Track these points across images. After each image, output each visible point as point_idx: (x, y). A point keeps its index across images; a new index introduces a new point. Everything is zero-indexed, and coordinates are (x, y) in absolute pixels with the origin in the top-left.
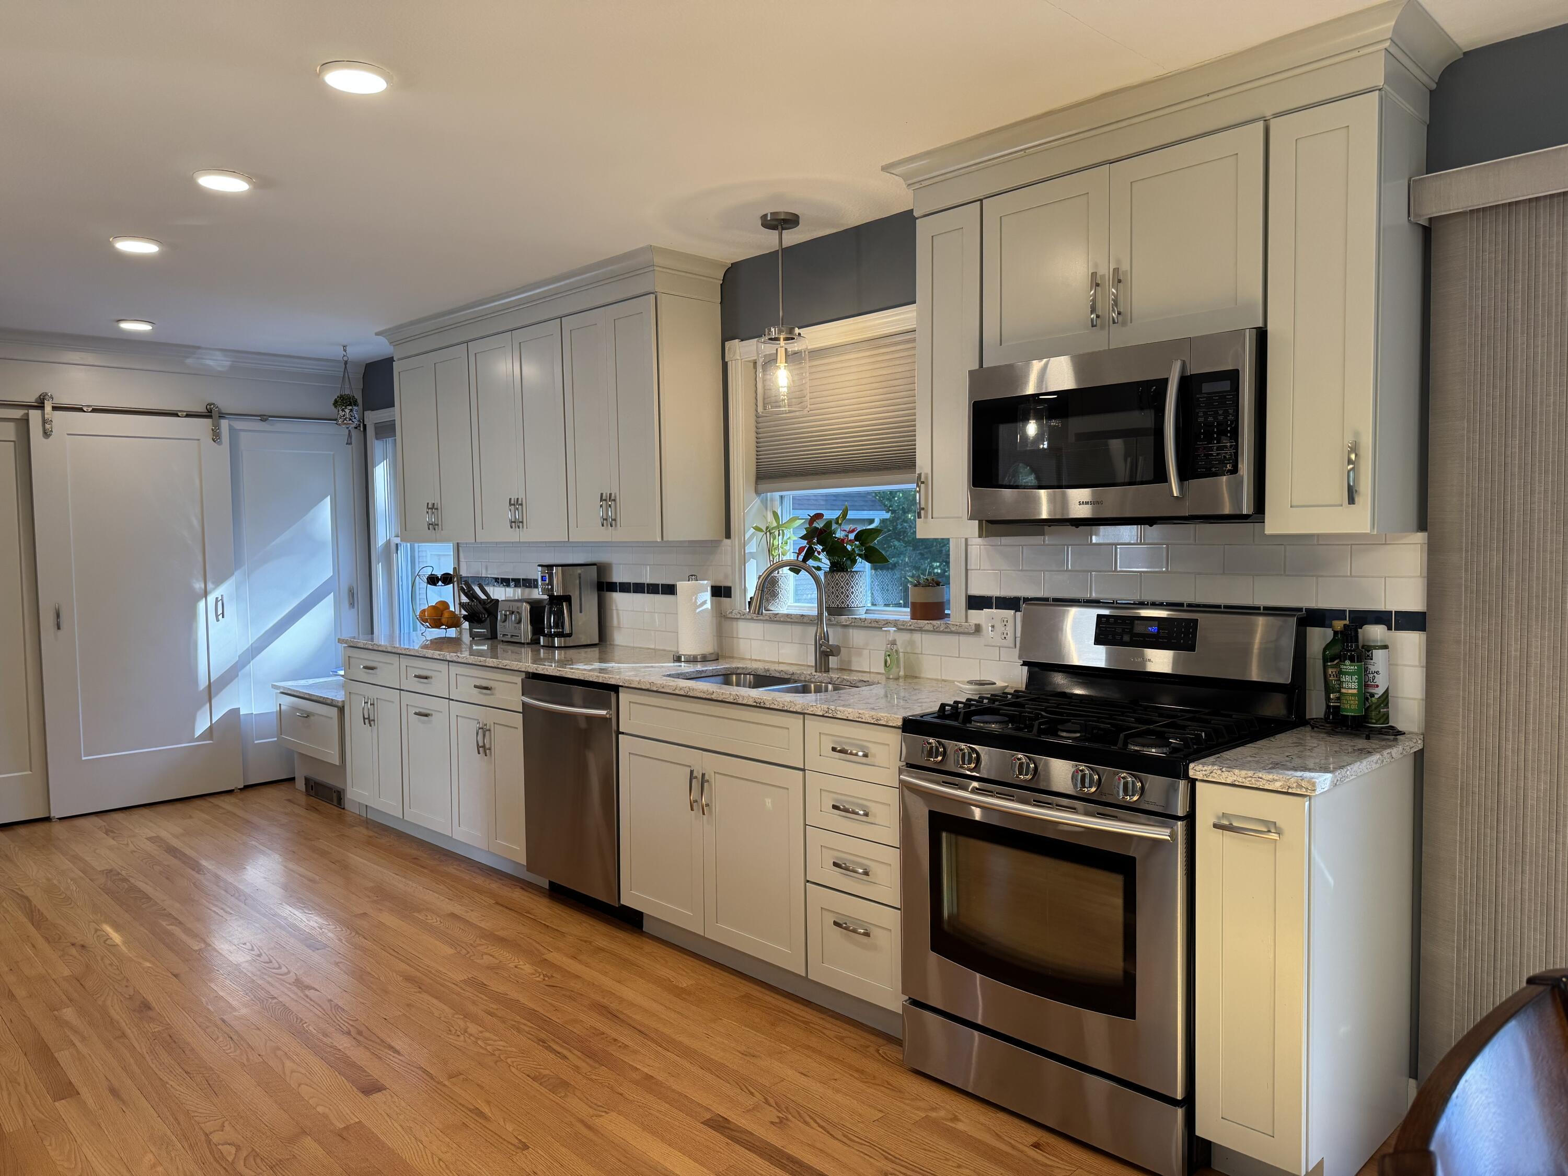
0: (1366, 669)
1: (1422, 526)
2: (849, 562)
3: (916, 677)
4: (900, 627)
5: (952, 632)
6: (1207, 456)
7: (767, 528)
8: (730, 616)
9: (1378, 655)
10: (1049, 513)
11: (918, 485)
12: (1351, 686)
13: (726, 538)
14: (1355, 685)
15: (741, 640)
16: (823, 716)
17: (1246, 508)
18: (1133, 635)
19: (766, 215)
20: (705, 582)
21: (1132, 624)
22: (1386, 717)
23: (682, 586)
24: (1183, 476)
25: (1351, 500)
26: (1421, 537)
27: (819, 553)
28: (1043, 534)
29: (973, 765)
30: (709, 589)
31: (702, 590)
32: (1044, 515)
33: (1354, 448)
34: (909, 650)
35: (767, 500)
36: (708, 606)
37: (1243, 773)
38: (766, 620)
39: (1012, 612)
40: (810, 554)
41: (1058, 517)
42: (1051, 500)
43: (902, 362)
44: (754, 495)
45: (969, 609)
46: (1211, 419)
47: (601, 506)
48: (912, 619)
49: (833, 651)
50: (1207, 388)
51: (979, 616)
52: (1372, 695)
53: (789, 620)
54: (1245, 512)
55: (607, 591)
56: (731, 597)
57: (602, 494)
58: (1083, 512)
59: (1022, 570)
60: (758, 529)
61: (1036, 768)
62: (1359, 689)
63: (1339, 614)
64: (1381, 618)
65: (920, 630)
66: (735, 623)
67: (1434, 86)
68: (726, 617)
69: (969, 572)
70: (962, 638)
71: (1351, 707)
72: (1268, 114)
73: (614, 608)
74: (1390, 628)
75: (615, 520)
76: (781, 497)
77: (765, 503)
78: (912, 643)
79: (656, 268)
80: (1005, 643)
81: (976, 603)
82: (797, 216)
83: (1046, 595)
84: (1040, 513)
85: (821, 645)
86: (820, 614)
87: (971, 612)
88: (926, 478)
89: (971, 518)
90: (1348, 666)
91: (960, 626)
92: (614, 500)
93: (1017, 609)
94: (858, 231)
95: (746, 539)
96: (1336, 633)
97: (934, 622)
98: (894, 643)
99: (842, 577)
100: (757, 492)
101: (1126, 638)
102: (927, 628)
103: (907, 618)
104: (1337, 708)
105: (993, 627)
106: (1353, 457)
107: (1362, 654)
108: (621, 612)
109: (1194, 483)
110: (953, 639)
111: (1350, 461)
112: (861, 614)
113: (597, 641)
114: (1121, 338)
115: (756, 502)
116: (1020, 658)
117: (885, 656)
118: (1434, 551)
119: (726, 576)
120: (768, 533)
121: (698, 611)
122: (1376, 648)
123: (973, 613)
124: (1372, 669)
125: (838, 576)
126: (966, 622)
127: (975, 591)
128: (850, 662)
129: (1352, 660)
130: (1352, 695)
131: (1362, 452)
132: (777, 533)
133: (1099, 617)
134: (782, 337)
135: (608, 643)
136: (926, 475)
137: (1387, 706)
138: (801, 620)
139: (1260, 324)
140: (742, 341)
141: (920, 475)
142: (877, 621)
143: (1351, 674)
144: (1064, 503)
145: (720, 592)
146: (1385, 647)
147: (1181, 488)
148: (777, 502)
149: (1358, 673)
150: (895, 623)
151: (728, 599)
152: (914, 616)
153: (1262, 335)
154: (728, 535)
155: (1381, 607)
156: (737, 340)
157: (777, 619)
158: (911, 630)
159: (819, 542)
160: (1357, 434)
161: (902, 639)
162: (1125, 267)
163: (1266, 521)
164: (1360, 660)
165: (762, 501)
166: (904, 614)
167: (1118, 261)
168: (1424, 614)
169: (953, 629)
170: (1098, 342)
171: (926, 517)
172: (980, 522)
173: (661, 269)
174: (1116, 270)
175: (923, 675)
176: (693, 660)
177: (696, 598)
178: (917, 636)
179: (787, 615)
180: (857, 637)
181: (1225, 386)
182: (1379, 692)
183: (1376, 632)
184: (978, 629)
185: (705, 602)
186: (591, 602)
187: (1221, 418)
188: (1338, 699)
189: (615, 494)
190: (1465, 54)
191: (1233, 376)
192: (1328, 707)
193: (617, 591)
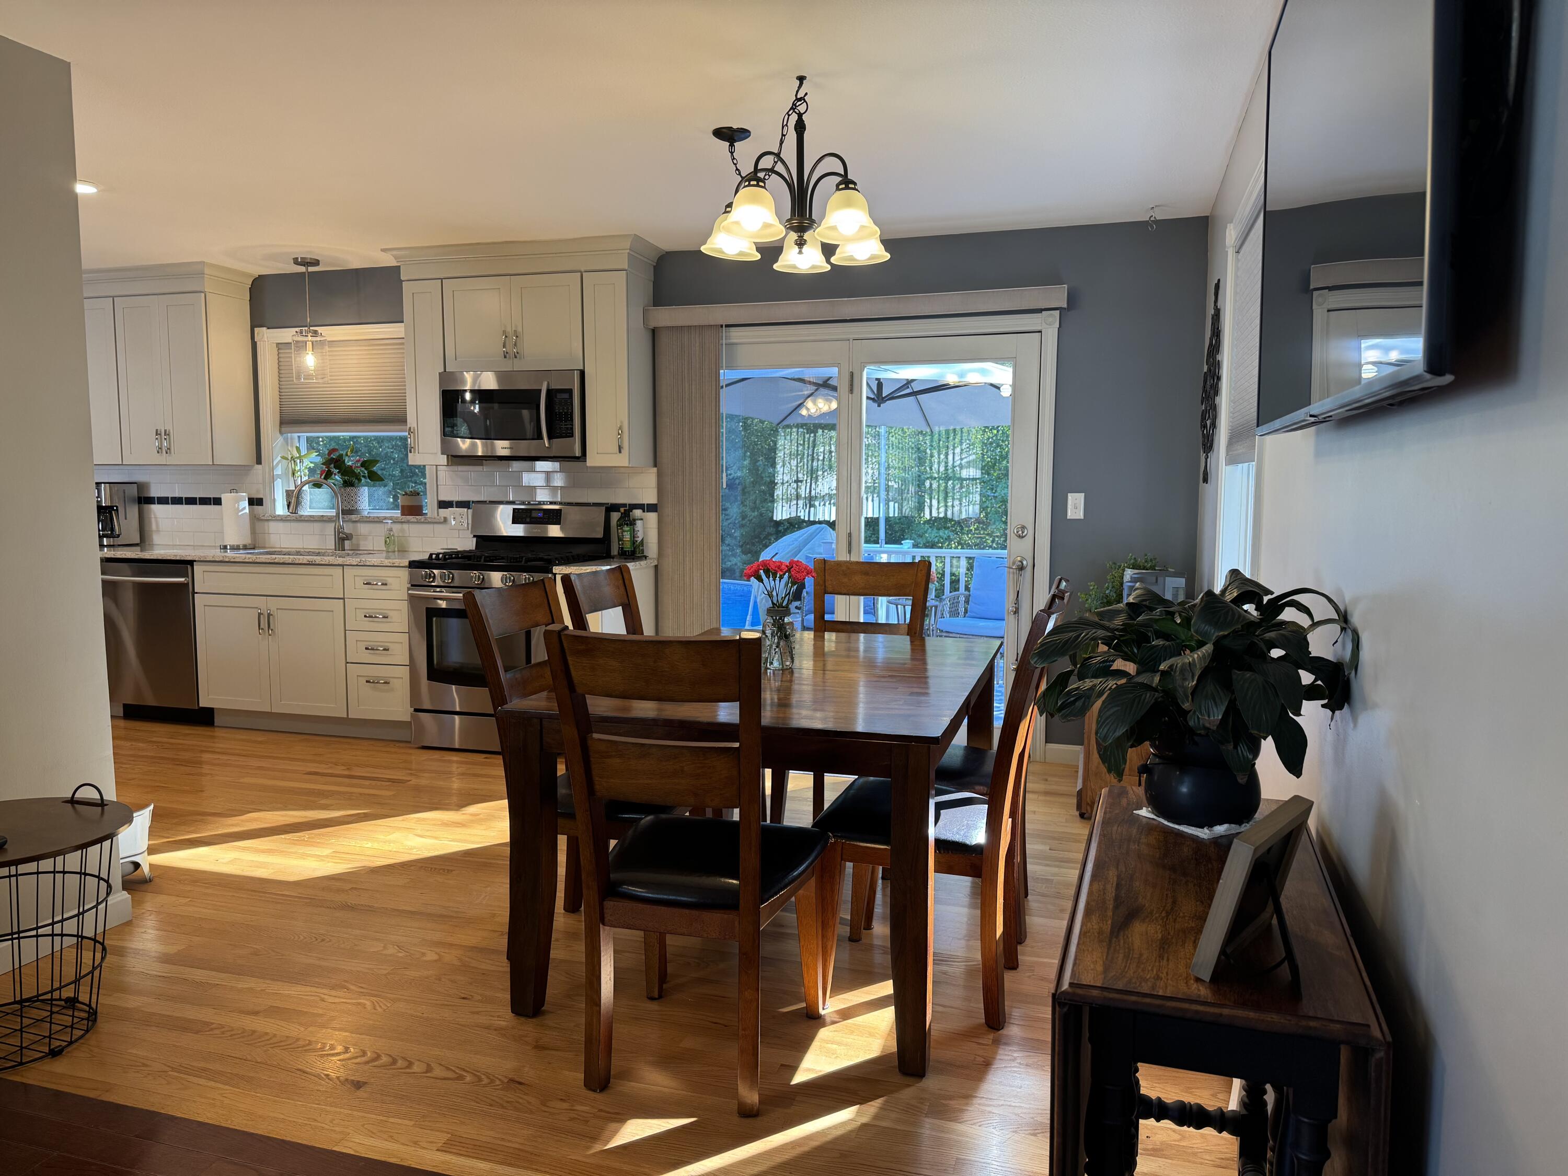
0: (634, 530)
1: (655, 466)
2: (357, 481)
3: (406, 551)
4: (395, 521)
5: (429, 523)
6: (560, 428)
7: (292, 458)
8: (263, 518)
9: (639, 523)
10: (483, 452)
11: (409, 434)
12: (627, 536)
13: (257, 464)
14: (629, 536)
15: (272, 535)
16: (357, 565)
17: (578, 453)
18: (531, 518)
19: (297, 258)
20: (244, 494)
21: (531, 512)
22: (643, 550)
23: (226, 498)
24: (550, 437)
25: (620, 452)
26: (655, 469)
27: (335, 474)
28: (482, 465)
29: (450, 581)
30: (247, 499)
31: (242, 499)
32: (480, 454)
33: (620, 428)
34: (400, 535)
35: (288, 438)
36: (247, 511)
37: (575, 568)
38: (294, 520)
39: (466, 510)
40: (328, 475)
41: (489, 454)
42: (484, 446)
43: (394, 356)
44: (278, 434)
45: (440, 508)
46: (561, 411)
47: (157, 439)
48: (402, 515)
49: (348, 537)
50: (560, 396)
51: (444, 512)
52: (637, 541)
53: (312, 519)
54: (577, 455)
55: (145, 503)
56: (262, 505)
57: (157, 430)
58: (506, 453)
59: (471, 486)
60: (283, 458)
61: (483, 578)
62: (631, 538)
63: (624, 505)
64: (641, 507)
65: (408, 522)
66: (266, 523)
67: (655, 264)
68: (259, 520)
69: (439, 486)
70: (436, 526)
71: (628, 547)
72: (583, 270)
73: (153, 516)
74: (644, 511)
75: (169, 449)
76: (299, 437)
77: (286, 440)
78: (403, 530)
79: (205, 276)
80: (461, 528)
81: (444, 505)
82: (318, 261)
83: (485, 500)
84: (477, 452)
85: (339, 533)
86: (338, 514)
87: (440, 510)
88: (414, 430)
89: (442, 453)
90: (626, 528)
91: (435, 518)
92: (168, 435)
93: (469, 508)
94: (357, 271)
95: (274, 464)
96: (622, 513)
97: (417, 517)
98: (391, 530)
99: (352, 490)
100: (281, 432)
101: (528, 520)
102: (412, 520)
103: (399, 515)
104: (622, 548)
105: (454, 518)
106: (620, 432)
107: (632, 523)
108: (160, 520)
109: (556, 441)
110: (431, 526)
111: (619, 434)
112: (365, 513)
113: (139, 542)
114: (518, 366)
115: (280, 440)
116: (471, 533)
117: (385, 538)
118: (660, 476)
119: (258, 491)
120: (293, 462)
121: (240, 514)
122: (637, 519)
123: (441, 510)
124: (636, 529)
125: (348, 489)
126: (438, 515)
127: (443, 498)
128: (358, 545)
129: (627, 524)
130: (628, 541)
131: (624, 431)
132: (298, 461)
133: (514, 509)
134: (309, 335)
135: (147, 543)
136: (414, 428)
137: (643, 546)
138: (322, 519)
139: (582, 368)
140: (268, 328)
141: (410, 428)
142: (378, 518)
143: (627, 531)
144: (493, 446)
145: (255, 502)
146: (642, 519)
147: (549, 443)
148: (297, 440)
149: (630, 530)
150: (391, 518)
151: (260, 507)
152: (402, 514)
153: (582, 373)
154: (259, 461)
155: (641, 503)
156: (265, 328)
157: (302, 518)
158: (402, 522)
159: (335, 467)
160: (622, 422)
161: (396, 527)
162: (520, 329)
163: (587, 460)
164: (631, 525)
165: (284, 439)
166: (397, 513)
167: (516, 326)
168: (656, 504)
169: (430, 520)
170: (507, 366)
171: (415, 452)
172: (448, 456)
173: (209, 277)
174: (515, 331)
175: (410, 550)
176: (235, 548)
177: (238, 505)
178: (405, 526)
179: (310, 516)
180: (363, 528)
181: (566, 396)
182: (639, 540)
183: (637, 513)
184: (445, 520)
185: (244, 508)
186: (133, 511)
187: (566, 411)
188: (623, 544)
189: (169, 431)
190: (666, 252)
191: (570, 392)
192: (619, 548)
193: (155, 504)
